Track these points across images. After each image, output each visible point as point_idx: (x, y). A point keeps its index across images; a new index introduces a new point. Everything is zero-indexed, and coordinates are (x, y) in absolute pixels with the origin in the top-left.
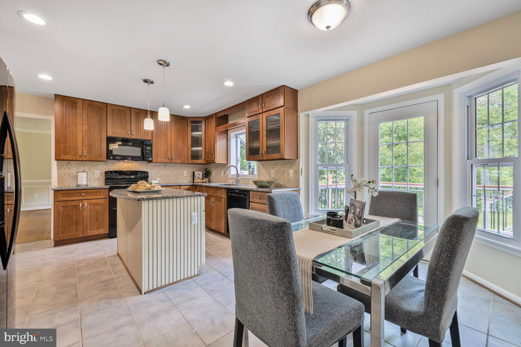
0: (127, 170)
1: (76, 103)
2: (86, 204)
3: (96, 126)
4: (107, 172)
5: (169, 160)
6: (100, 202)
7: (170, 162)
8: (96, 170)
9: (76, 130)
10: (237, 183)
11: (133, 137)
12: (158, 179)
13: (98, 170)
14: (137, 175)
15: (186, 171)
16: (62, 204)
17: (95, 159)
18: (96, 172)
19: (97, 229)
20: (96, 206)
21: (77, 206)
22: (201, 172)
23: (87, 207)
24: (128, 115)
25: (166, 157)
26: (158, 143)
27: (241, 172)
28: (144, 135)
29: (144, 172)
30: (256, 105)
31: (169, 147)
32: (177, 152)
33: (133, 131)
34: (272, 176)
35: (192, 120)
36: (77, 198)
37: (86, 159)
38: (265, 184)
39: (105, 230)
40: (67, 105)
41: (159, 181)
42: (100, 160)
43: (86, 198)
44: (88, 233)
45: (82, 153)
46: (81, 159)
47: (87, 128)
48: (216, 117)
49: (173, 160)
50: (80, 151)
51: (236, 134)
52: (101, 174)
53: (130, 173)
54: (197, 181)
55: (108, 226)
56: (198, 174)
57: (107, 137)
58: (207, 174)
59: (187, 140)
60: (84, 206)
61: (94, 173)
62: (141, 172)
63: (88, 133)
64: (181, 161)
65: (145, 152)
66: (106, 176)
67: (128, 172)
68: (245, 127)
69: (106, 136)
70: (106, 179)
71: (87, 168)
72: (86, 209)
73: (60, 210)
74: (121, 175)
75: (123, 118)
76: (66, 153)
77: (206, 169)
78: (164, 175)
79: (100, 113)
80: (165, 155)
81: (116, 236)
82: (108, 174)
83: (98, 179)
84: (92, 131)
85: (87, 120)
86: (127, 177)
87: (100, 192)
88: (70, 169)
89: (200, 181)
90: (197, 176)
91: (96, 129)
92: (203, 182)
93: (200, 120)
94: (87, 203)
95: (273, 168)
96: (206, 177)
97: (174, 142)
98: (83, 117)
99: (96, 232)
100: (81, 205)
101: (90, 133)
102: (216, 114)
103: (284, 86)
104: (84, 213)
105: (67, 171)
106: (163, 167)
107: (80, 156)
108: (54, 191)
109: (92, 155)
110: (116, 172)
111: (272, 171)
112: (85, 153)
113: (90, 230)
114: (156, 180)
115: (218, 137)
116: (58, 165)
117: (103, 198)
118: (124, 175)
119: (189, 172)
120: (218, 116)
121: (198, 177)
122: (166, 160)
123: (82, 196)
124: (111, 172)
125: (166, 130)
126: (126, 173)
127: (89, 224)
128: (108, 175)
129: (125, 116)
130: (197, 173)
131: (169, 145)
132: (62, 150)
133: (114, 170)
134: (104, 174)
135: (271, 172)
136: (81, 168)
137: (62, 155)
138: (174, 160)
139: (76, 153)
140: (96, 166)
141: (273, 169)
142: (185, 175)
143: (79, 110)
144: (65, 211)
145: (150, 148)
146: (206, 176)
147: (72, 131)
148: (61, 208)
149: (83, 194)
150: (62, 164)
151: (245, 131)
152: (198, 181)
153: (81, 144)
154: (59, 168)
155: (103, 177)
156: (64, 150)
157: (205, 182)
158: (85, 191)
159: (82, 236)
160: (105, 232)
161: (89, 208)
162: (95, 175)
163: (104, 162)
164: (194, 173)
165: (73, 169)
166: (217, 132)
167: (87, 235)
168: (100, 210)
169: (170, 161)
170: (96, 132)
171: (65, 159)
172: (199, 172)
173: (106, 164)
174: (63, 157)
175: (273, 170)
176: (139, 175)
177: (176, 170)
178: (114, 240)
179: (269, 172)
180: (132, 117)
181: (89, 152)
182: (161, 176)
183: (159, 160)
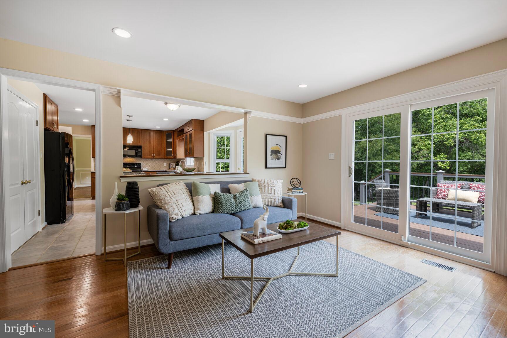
0: (129, 162)
12: (147, 168)
15: (165, 163)
25: (150, 155)
26: (145, 148)
28: (137, 143)
29: (139, 164)
32: (157, 152)
54: (172, 169)
59: (164, 144)
62: (137, 164)
64: (161, 157)
65: (138, 152)
67: (130, 164)
77: (177, 162)
80: (149, 153)
97: (156, 146)
102: (177, 129)
103: (193, 119)
119: (167, 163)
120: (178, 130)
121: (172, 167)
122: (150, 157)
131: (152, 148)
138: (156, 157)
142: (164, 165)
145: (140, 150)
164: (170, 164)
166: (177, 140)
169: (153, 157)
172: (173, 164)
176: (135, 165)
177: (158, 162)
182: (149, 166)
183: (146, 156)
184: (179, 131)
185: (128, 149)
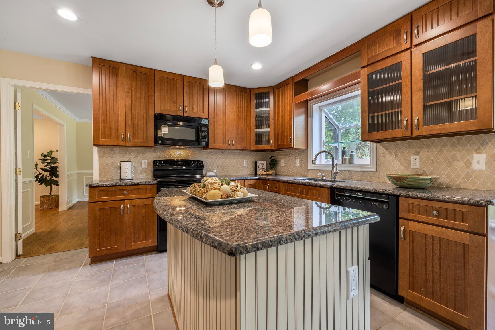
0: (178, 159)
1: (117, 69)
2: (129, 205)
3: (142, 100)
4: (155, 162)
5: (229, 145)
6: (146, 203)
7: (230, 148)
8: (143, 159)
9: (118, 106)
10: (332, 177)
11: (185, 115)
12: (215, 171)
13: (145, 158)
14: (190, 165)
15: (247, 160)
16: (98, 206)
17: (141, 144)
18: (143, 161)
19: (142, 241)
20: (142, 209)
21: (117, 209)
22: (265, 162)
23: (130, 210)
24: (180, 85)
25: (225, 141)
26: (215, 123)
27: (326, 160)
28: (199, 112)
29: (198, 161)
30: (392, 39)
31: (229, 129)
32: (238, 134)
33: (186, 107)
34: (412, 166)
35: (257, 91)
36: (117, 197)
37: (131, 144)
38: (424, 183)
39: (152, 242)
40: (107, 72)
41: (216, 173)
42: (147, 145)
43: (129, 197)
44: (131, 246)
45: (126, 136)
46: (124, 144)
47: (130, 102)
48: (293, 82)
49: (233, 145)
50: (123, 134)
51: (319, 107)
52: (149, 163)
53: (182, 163)
54: (262, 174)
55: (157, 236)
56: (262, 164)
57: (155, 115)
58: (273, 164)
59: (250, 119)
60: (126, 208)
61: (141, 163)
62: (194, 161)
63: (133, 109)
64: (243, 146)
65: (200, 135)
66: (154, 166)
67: (180, 161)
68: (359, 85)
69: (153, 114)
70: (155, 170)
71: (132, 157)
72: (128, 213)
73: (96, 214)
74: (172, 165)
75: (174, 89)
76: (106, 136)
77: (271, 157)
78: (221, 166)
79: (147, 83)
80: (223, 139)
81: (167, 250)
82: (156, 163)
83: (145, 171)
84: (137, 107)
85: (131, 92)
86: (179, 168)
87: (146, 189)
88: (113, 157)
89: (265, 173)
90: (261, 166)
91: (142, 104)
92: (267, 175)
93: (266, 90)
94: (131, 204)
95: (417, 153)
96: (271, 168)
97: (235, 121)
98: (126, 87)
99: (141, 245)
100: (122, 208)
101: (134, 110)
102: (293, 78)
104: (127, 219)
105: (109, 160)
106: (219, 156)
107: (123, 140)
108: (89, 187)
109: (137, 139)
110: (166, 161)
111: (413, 157)
112: (129, 136)
113: (134, 241)
114: (212, 171)
115: (295, 112)
116: (99, 152)
117: (151, 197)
118: (175, 166)
119: (250, 161)
120: (295, 81)
121: (262, 168)
122: (226, 146)
123: (124, 194)
124: (160, 161)
125: (224, 106)
126: (177, 163)
127: (133, 233)
128: (157, 166)
129: (176, 87)
130: (260, 163)
131: (229, 125)
132: (102, 131)
133: (163, 159)
134: (152, 164)
135: (410, 161)
136: (125, 156)
137: (102, 138)
138: (235, 146)
139: (118, 136)
140: (143, 153)
141: (417, 155)
142: (245, 165)
143: (122, 79)
144: (103, 215)
145: (206, 129)
146: (272, 166)
147: (113, 106)
148: (98, 213)
149: (125, 192)
150: (104, 151)
151: (359, 92)
152: (262, 172)
153: (124, 124)
154: (100, 157)
155: (151, 167)
156: (104, 131)
157: (271, 175)
158: (127, 188)
159: (124, 250)
160: (153, 245)
161: (133, 211)
162: (142, 165)
163: (152, 149)
164: (256, 162)
165: (116, 158)
166: (294, 105)
167: (130, 249)
168: (146, 214)
170: (142, 107)
171: (105, 144)
172: (262, 162)
173: (154, 151)
174: (102, 141)
175: (418, 157)
176: (193, 165)
177: (235, 158)
178: (164, 256)
179: (405, 160)
180: (185, 87)
181: (134, 135)
182: (218, 167)
183: (217, 145)
184: (296, 83)
185: (182, 126)
